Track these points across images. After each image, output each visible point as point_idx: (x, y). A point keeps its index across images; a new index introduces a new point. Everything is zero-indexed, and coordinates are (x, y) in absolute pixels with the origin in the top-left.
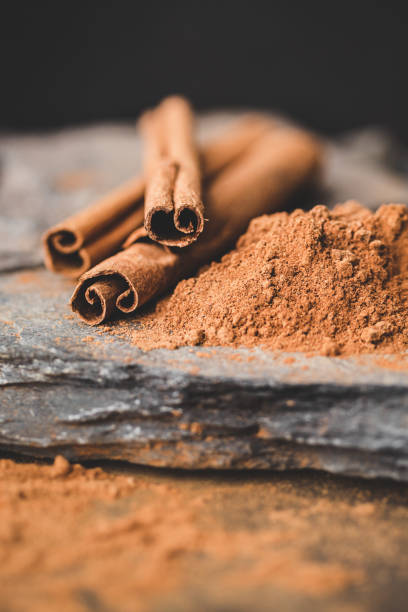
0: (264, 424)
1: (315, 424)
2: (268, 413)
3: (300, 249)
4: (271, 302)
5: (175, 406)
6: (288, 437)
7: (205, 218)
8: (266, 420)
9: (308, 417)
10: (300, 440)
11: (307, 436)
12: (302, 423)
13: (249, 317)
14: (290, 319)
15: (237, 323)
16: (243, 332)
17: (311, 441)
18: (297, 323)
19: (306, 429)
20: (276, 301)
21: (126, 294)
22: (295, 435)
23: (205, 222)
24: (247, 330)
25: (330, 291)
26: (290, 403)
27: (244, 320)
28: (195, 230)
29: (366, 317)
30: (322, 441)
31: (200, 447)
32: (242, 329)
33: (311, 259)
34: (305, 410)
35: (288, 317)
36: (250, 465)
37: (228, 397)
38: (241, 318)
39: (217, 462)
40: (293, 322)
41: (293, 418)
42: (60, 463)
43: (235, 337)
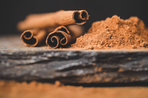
0: (121, 67)
1: (138, 64)
2: (122, 63)
3: (115, 25)
4: (111, 38)
5: (94, 62)
6: (130, 69)
7: (89, 15)
8: (121, 65)
9: (136, 62)
10: (134, 70)
11: (136, 68)
12: (134, 65)
13: (106, 41)
14: (118, 42)
15: (102, 43)
16: (104, 46)
17: (138, 70)
18: (120, 43)
19: (136, 66)
20: (112, 38)
21: (64, 38)
22: (133, 68)
23: (89, 16)
24: (105, 45)
25: (127, 34)
26: (130, 59)
27: (104, 42)
28: (86, 19)
29: (139, 41)
30: (141, 69)
31: (102, 75)
32: (104, 45)
33: (119, 27)
34: (134, 60)
35: (117, 41)
36: (117, 81)
37: (110, 59)
38: (103, 42)
39: (107, 80)
40: (119, 42)
41: (131, 63)
42: (58, 83)
43: (103, 47)
